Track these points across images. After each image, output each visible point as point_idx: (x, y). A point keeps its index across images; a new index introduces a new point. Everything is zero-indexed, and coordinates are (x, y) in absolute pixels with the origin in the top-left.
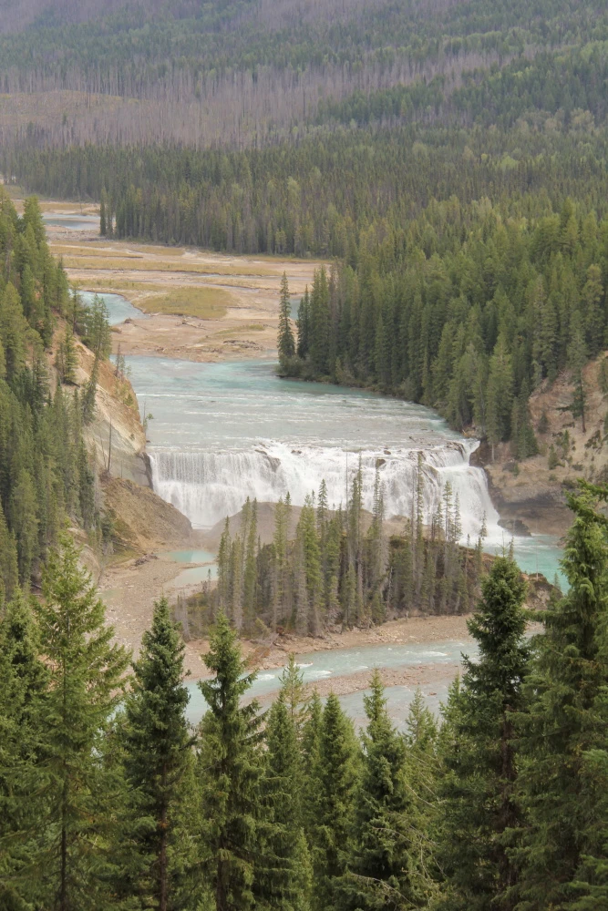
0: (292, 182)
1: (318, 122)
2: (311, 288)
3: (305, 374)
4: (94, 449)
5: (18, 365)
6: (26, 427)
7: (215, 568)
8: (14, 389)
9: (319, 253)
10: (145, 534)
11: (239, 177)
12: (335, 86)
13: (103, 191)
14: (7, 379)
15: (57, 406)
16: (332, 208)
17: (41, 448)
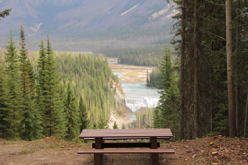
0: (149, 54)
1: (154, 44)
2: (152, 72)
3: (151, 86)
4: (116, 98)
5: (104, 85)
6: (105, 95)
7: (136, 118)
8: (103, 89)
9: (154, 66)
10: (125, 112)
11: (140, 53)
12: (157, 38)
13: (118, 56)
14: (102, 87)
15: (110, 92)
16: (156, 58)
17: (107, 98)
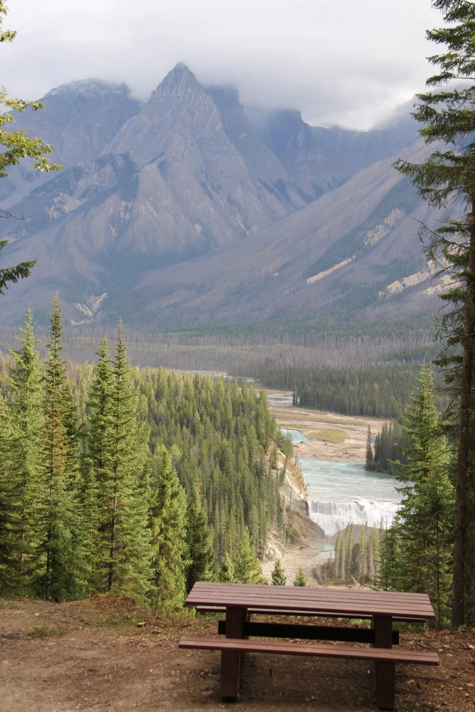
0: (376, 385)
1: (389, 360)
2: (381, 432)
3: (377, 469)
4: (284, 497)
5: (254, 460)
6: (255, 486)
7: (333, 553)
8: (251, 470)
9: (386, 416)
10: (305, 536)
11: (353, 382)
12: (397, 345)
13: (295, 386)
14: (249, 466)
15: (269, 478)
16: (393, 398)
17: (261, 496)
